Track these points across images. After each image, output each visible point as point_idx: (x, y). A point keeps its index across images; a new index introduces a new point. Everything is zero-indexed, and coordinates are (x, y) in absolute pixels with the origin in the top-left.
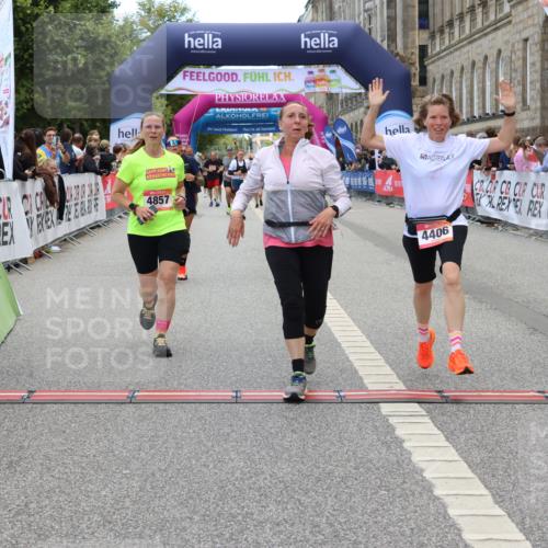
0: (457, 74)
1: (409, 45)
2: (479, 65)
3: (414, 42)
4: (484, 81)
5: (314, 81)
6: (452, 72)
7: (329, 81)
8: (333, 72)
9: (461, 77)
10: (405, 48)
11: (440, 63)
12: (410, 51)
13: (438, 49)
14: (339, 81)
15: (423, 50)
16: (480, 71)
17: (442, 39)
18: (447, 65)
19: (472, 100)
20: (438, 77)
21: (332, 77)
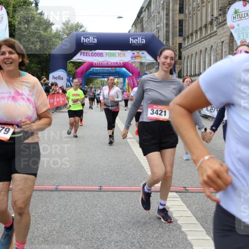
0: (194, 55)
1: (175, 43)
2: (203, 52)
3: (176, 41)
4: (205, 59)
5: (135, 57)
6: (192, 54)
7: (141, 57)
8: (143, 53)
9: (196, 56)
10: (173, 44)
11: (187, 50)
12: (175, 45)
13: (186, 44)
14: (145, 57)
15: (180, 45)
16: (204, 54)
17: (188, 41)
18: (190, 52)
19: (200, 66)
20: (186, 56)
21: (142, 55)
